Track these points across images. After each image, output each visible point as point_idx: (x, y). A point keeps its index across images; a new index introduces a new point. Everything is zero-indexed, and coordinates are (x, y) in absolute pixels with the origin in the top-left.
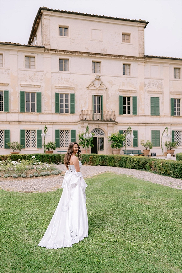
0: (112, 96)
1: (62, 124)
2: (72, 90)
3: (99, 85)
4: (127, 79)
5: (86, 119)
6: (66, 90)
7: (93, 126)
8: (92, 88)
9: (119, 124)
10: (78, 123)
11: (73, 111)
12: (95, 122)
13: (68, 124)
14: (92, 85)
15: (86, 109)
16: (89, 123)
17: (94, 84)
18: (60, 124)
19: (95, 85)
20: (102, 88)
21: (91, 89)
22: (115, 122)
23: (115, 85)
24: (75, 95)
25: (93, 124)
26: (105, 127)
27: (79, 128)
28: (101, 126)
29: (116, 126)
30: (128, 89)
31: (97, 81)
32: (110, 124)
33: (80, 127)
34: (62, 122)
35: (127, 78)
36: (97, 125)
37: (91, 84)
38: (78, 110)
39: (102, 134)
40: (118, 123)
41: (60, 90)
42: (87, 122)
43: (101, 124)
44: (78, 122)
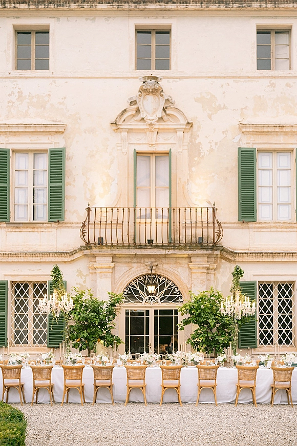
0: (212, 150)
1: (16, 259)
2: (58, 136)
3: (160, 114)
4: (273, 85)
5: (101, 239)
6: (34, 138)
7: (135, 265)
8: (134, 124)
9: (237, 259)
10: (76, 256)
11: (56, 212)
12: (138, 252)
13: (38, 259)
14: (134, 116)
15: (110, 204)
16: (114, 256)
17: (138, 111)
18: (10, 260)
19: (142, 115)
20: (169, 124)
21: (129, 131)
22: (223, 250)
23: (225, 107)
24: (69, 153)
25: (135, 260)
26: (179, 270)
27: (80, 274)
28: (165, 266)
29: (227, 264)
30: (277, 121)
31: (150, 98)
32: (198, 259)
33: (85, 272)
34: (17, 255)
35: (273, 81)
36: (148, 262)
37: (125, 110)
38: (74, 210)
39: (170, 299)
40: (233, 253)
41: (13, 139)
42: (103, 252)
43: (164, 261)
44: (75, 252)
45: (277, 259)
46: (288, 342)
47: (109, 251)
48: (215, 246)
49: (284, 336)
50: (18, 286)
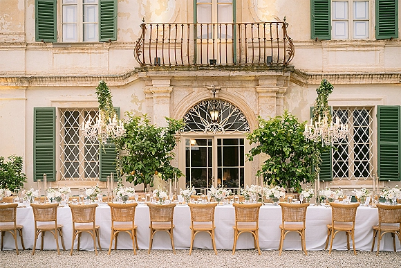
1: (64, 84)
5: (157, 59)
7: (196, 90)
9: (310, 82)
10: (130, 79)
11: (108, 30)
12: (199, 73)
13: (88, 84)
16: (172, 79)
22: (294, 71)
25: (195, 84)
26: (245, 94)
27: (135, 100)
28: (229, 90)
29: (299, 88)
32: (267, 82)
33: (140, 97)
36: (211, 85)
38: (128, 29)
39: (234, 127)
40: (305, 75)
42: (160, 74)
43: (228, 84)
44: (128, 75)
45: (354, 81)
46: (365, 174)
47: (166, 74)
48: (285, 67)
49: (361, 168)
50: (67, 114)
